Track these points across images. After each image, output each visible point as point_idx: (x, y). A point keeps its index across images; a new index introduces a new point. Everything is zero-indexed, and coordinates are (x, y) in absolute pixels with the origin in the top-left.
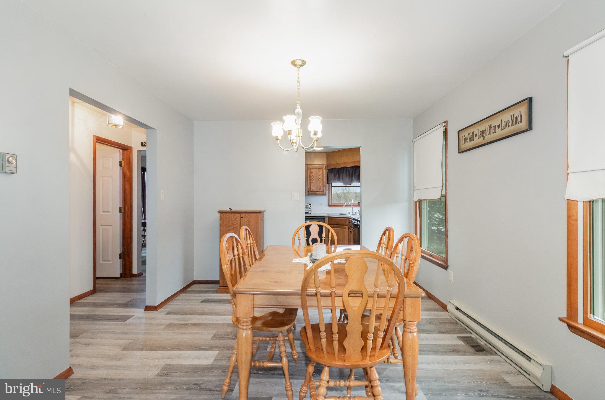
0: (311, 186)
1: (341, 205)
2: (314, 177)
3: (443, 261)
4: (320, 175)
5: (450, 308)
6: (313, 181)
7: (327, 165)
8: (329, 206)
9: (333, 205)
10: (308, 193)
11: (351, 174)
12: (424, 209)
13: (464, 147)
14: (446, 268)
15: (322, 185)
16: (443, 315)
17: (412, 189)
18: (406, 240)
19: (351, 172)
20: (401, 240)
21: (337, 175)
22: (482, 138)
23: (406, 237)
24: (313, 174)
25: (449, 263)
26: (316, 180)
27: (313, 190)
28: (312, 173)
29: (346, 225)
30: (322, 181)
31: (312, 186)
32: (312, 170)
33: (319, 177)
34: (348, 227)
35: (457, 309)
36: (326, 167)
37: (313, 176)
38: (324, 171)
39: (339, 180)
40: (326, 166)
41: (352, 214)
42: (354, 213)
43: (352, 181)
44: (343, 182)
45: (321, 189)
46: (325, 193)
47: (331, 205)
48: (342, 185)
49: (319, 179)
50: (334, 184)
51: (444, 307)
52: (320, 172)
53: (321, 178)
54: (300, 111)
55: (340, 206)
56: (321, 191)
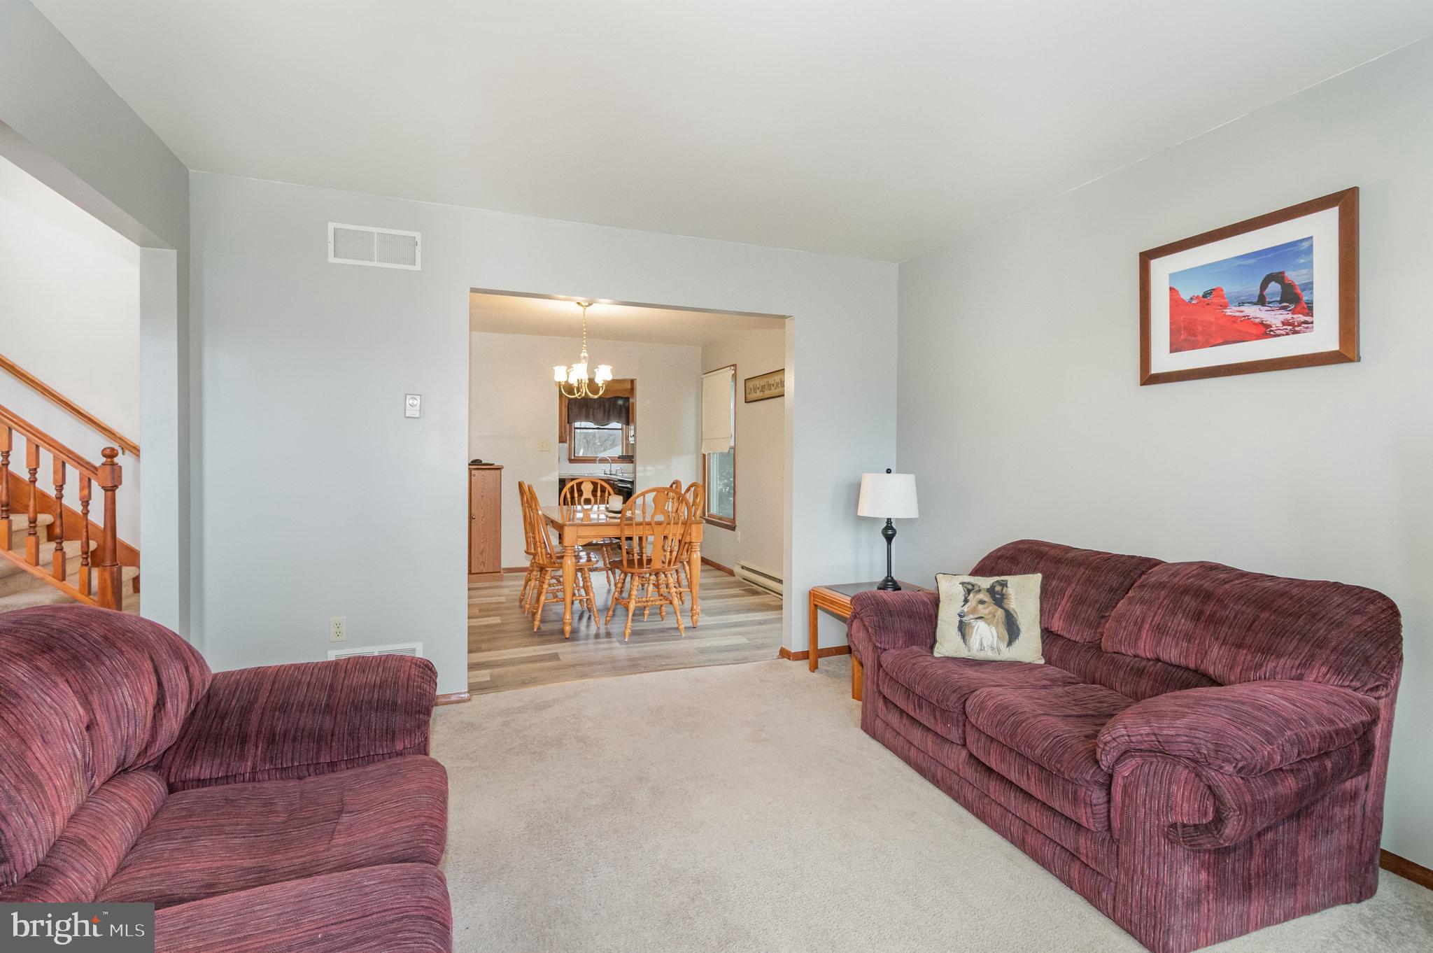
1: (591, 460)
3: (732, 522)
5: (737, 570)
8: (571, 461)
9: (576, 460)
11: (607, 409)
12: (713, 463)
13: (752, 396)
14: (733, 528)
16: (731, 579)
17: (700, 439)
18: (693, 489)
19: (607, 406)
20: (688, 490)
21: (584, 410)
22: (762, 393)
23: (692, 486)
25: (737, 523)
35: (743, 568)
38: (564, 402)
39: (587, 419)
41: (611, 474)
42: (613, 472)
43: (608, 421)
44: (595, 421)
46: (564, 440)
47: (573, 460)
48: (591, 425)
50: (577, 424)
51: (731, 573)
54: (586, 355)
55: (589, 462)
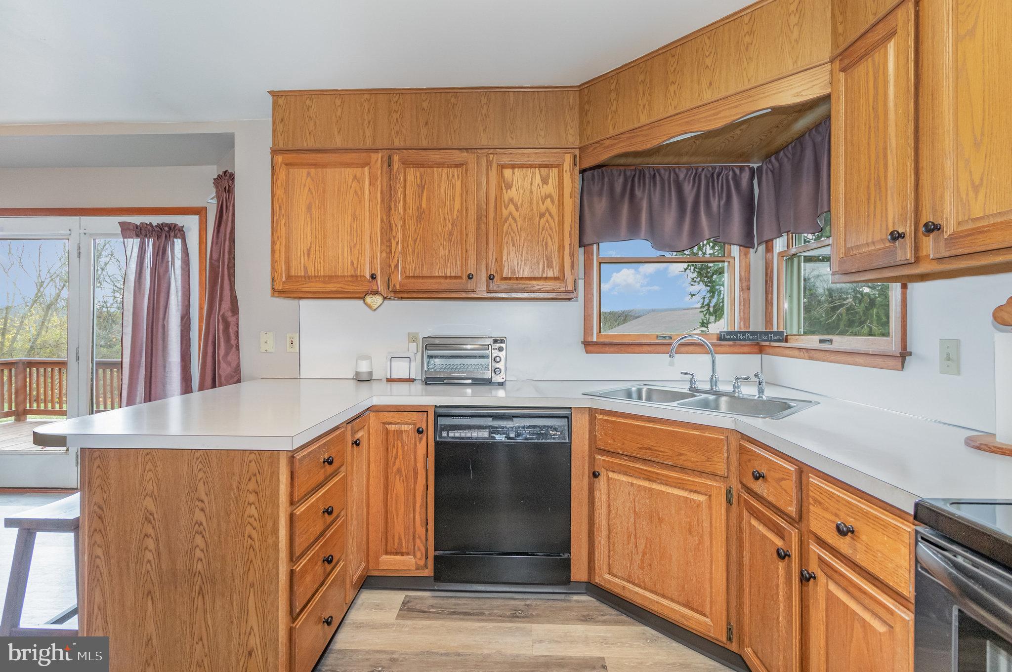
0: (505, 252)
1: (641, 345)
2: (517, 210)
4: (549, 196)
6: (514, 225)
7: (582, 149)
8: (589, 346)
9: (605, 344)
10: (488, 286)
15: (556, 248)
19: (688, 189)
24: (513, 193)
26: (530, 219)
27: (513, 272)
28: (509, 187)
29: (714, 475)
30: (554, 225)
31: (509, 253)
32: (507, 173)
33: (543, 208)
34: (729, 492)
36: (575, 156)
37: (511, 200)
38: (567, 178)
39: (632, 226)
40: (577, 152)
44: (652, 236)
45: (550, 266)
46: (570, 288)
47: (596, 344)
49: (542, 215)
52: (545, 181)
53: (554, 210)
55: (637, 349)
56: (550, 274)
